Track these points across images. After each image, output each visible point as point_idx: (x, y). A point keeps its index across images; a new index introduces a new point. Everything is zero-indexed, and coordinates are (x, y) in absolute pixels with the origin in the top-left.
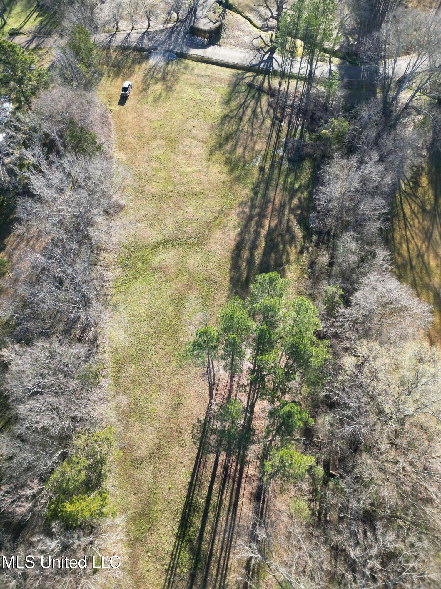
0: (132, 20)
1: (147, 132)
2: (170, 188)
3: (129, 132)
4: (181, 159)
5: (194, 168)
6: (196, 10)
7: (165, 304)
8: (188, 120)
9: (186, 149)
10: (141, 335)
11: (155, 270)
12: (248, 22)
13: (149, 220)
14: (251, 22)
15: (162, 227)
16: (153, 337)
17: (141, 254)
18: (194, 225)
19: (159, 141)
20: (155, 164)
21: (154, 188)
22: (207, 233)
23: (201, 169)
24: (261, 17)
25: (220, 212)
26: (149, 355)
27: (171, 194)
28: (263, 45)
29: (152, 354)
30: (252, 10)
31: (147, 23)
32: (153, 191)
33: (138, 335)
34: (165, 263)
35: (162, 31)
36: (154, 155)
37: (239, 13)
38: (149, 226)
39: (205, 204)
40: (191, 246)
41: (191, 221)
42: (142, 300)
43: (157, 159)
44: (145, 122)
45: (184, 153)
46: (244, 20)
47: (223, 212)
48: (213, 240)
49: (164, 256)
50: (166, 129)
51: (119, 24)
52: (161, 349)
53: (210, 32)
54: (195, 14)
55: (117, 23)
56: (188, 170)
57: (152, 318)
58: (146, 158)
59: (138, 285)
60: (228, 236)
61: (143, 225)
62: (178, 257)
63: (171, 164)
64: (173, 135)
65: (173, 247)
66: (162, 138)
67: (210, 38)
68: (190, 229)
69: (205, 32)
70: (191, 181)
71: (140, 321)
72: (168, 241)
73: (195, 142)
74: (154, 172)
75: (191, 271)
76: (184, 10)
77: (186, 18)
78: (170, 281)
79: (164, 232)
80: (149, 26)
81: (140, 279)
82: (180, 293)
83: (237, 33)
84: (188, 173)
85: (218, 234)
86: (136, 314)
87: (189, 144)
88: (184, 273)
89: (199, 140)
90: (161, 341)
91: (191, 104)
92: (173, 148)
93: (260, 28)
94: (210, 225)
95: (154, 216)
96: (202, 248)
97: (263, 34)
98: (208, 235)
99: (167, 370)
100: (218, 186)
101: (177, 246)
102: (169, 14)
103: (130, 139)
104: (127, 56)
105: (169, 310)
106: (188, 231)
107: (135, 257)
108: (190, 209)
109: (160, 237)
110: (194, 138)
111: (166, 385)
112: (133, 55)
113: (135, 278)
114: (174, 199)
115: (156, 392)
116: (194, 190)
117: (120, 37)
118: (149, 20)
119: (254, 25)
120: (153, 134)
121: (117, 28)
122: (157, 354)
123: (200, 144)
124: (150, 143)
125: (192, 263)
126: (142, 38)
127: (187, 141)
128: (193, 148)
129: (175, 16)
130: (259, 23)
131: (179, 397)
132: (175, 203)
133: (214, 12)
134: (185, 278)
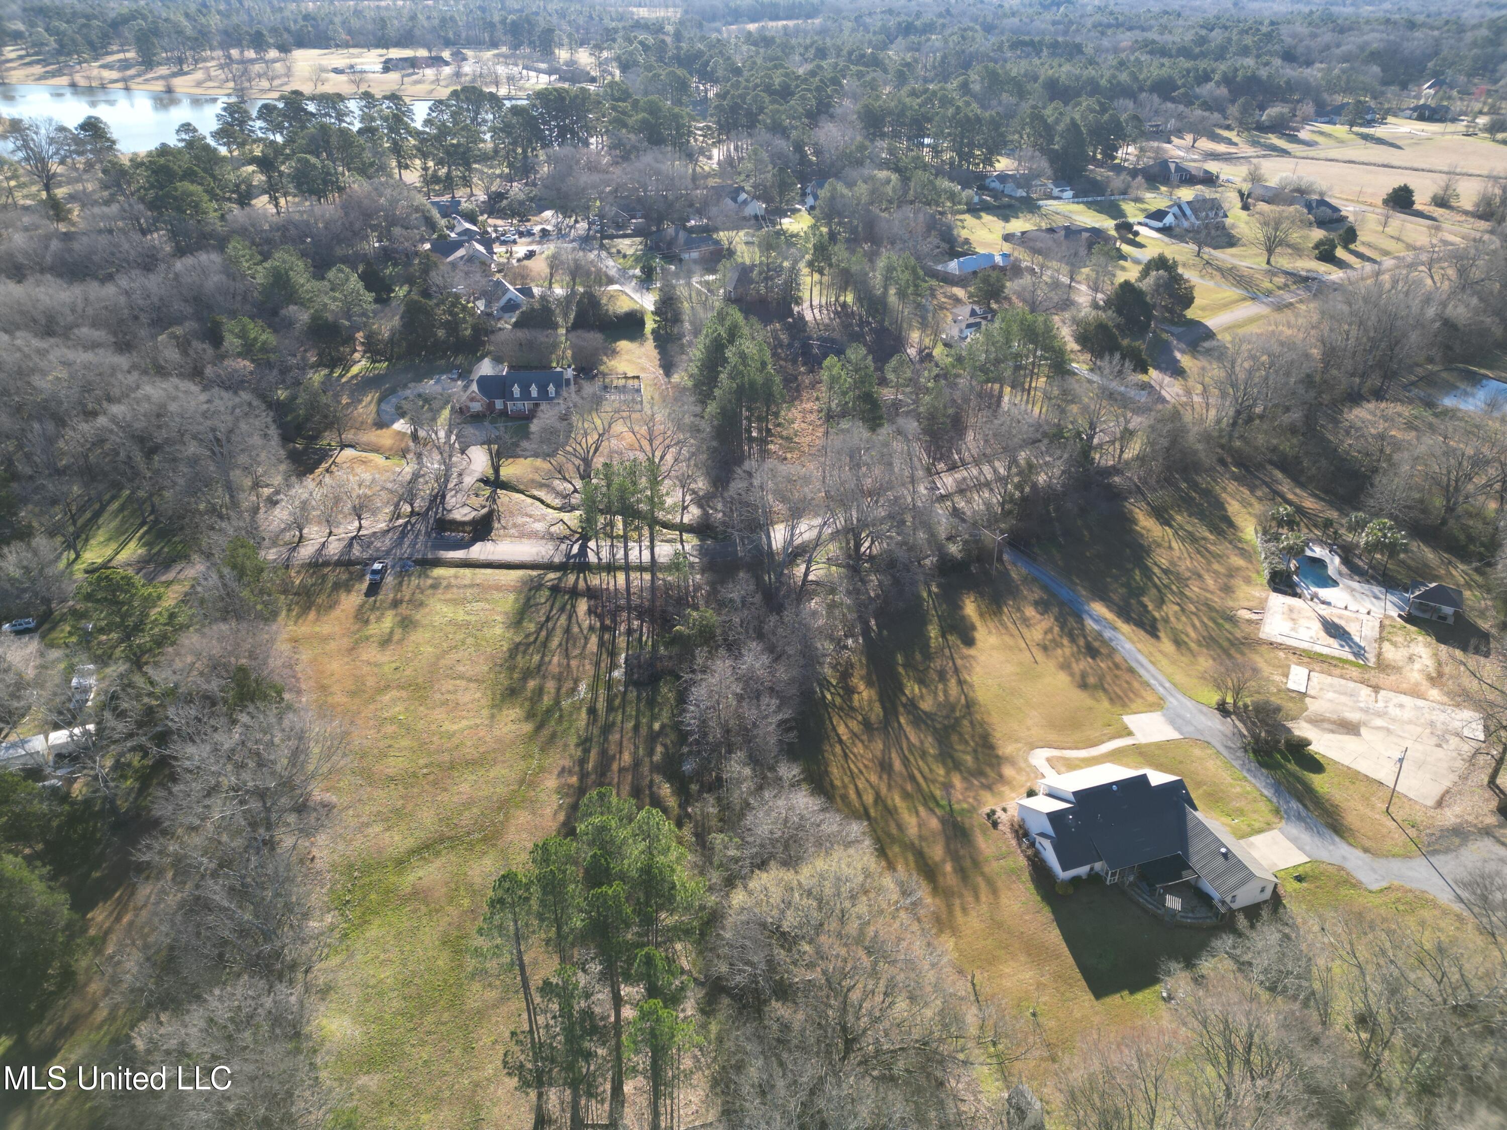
0: (329, 521)
1: (371, 682)
2: (422, 762)
3: (336, 688)
4: (439, 714)
5: (465, 723)
6: (444, 497)
7: (430, 954)
8: (445, 652)
9: (448, 697)
10: (387, 1017)
11: (405, 900)
12: (538, 503)
13: (387, 820)
14: (542, 502)
15: (413, 825)
16: (412, 1016)
17: (375, 877)
18: (475, 810)
19: (394, 693)
20: (390, 729)
21: (394, 765)
22: (501, 817)
23: (478, 721)
24: (558, 494)
25: (521, 782)
26: (407, 1048)
27: (425, 771)
28: (568, 532)
29: (413, 1046)
30: (541, 486)
31: (356, 524)
32: (391, 771)
33: (381, 1018)
34: (425, 882)
35: (385, 532)
36: (386, 715)
37: (521, 492)
38: (388, 829)
39: (492, 774)
40: (471, 847)
41: (468, 804)
42: (382, 957)
43: (393, 720)
44: (366, 669)
45: (445, 703)
46: (529, 500)
47: (528, 782)
48: (513, 829)
49: (421, 873)
50: (407, 673)
51: (305, 531)
52: (429, 1033)
53: (474, 522)
54: (443, 502)
55: (301, 531)
56: (455, 727)
57: (406, 983)
58: (371, 723)
59: (374, 931)
60: (542, 816)
61: (377, 828)
62: (449, 869)
63: (421, 725)
64: (420, 680)
65: (438, 854)
66: (400, 687)
67: (475, 530)
68: (466, 819)
69: (463, 524)
70: (462, 743)
71: (381, 994)
72: (427, 847)
73: (462, 683)
74: (389, 742)
75: (476, 887)
76: (423, 498)
77: (428, 509)
78: (437, 911)
79: (417, 833)
80: (360, 527)
81: (377, 922)
82: (459, 927)
83: (520, 520)
84: (455, 733)
85: (522, 817)
86: (373, 982)
87: (451, 688)
88: (462, 893)
89: (470, 680)
90: (430, 1019)
91: (450, 629)
92: (422, 700)
93: (560, 509)
94: (504, 805)
95: (397, 812)
96: (494, 845)
97: (566, 516)
98: (501, 823)
99: (447, 1067)
100: (514, 743)
101: (444, 852)
102: (397, 505)
103: (339, 698)
104: (324, 577)
105: (440, 963)
106: (463, 823)
107: (363, 886)
108: (465, 787)
109: (411, 843)
110: (461, 677)
111: (447, 1094)
112: (333, 575)
113: (366, 922)
114: (431, 777)
115: (428, 1111)
116: (468, 757)
117: (306, 552)
118: (360, 519)
119: (548, 506)
120: (382, 683)
121: (301, 536)
122: (423, 1043)
123: (473, 685)
124: (378, 698)
125: (477, 872)
126: (350, 545)
127: (449, 685)
128: (460, 693)
129: (407, 508)
130: (557, 502)
131: (477, 1107)
132: (435, 783)
133: (477, 495)
134: (466, 902)
